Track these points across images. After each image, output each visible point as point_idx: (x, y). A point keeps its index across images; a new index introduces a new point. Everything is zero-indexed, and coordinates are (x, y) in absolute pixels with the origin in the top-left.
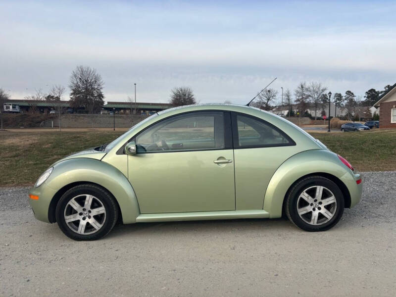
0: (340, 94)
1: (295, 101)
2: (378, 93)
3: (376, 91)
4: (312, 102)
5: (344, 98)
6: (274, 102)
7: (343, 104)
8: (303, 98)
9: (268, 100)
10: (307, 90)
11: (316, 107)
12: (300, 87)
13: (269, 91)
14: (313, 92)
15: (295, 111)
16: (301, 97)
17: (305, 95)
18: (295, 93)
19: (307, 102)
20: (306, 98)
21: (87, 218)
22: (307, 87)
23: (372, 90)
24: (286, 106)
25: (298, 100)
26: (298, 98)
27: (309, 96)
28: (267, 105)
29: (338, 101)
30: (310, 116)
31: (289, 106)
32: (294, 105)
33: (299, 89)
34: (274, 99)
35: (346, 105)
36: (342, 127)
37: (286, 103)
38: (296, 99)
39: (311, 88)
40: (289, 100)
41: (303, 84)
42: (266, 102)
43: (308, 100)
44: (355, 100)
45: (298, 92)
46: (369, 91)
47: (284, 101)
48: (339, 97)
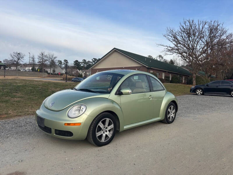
0: (61, 61)
1: (38, 62)
2: (79, 63)
3: (79, 61)
4: (48, 64)
5: (63, 63)
6: (22, 61)
7: (62, 67)
8: (43, 61)
9: (19, 59)
10: (46, 56)
11: (51, 67)
12: (41, 54)
13: (19, 54)
14: (49, 58)
15: (37, 68)
16: (41, 60)
17: (44, 59)
18: (38, 57)
19: (45, 63)
20: (45, 61)
21: (105, 132)
22: (45, 55)
23: (77, 61)
24: (31, 64)
25: (40, 62)
26: (39, 60)
27: (47, 60)
28: (17, 62)
29: (60, 65)
30: (47, 72)
31: (33, 65)
32: (36, 64)
33: (40, 55)
34: (23, 59)
35: (64, 67)
36: (72, 79)
37: (32, 63)
38: (38, 61)
39: (48, 56)
40: (34, 61)
41: (43, 53)
42: (17, 60)
43: (46, 62)
44: (68, 65)
45: (39, 57)
46: (75, 61)
47: (30, 61)
48: (60, 62)
